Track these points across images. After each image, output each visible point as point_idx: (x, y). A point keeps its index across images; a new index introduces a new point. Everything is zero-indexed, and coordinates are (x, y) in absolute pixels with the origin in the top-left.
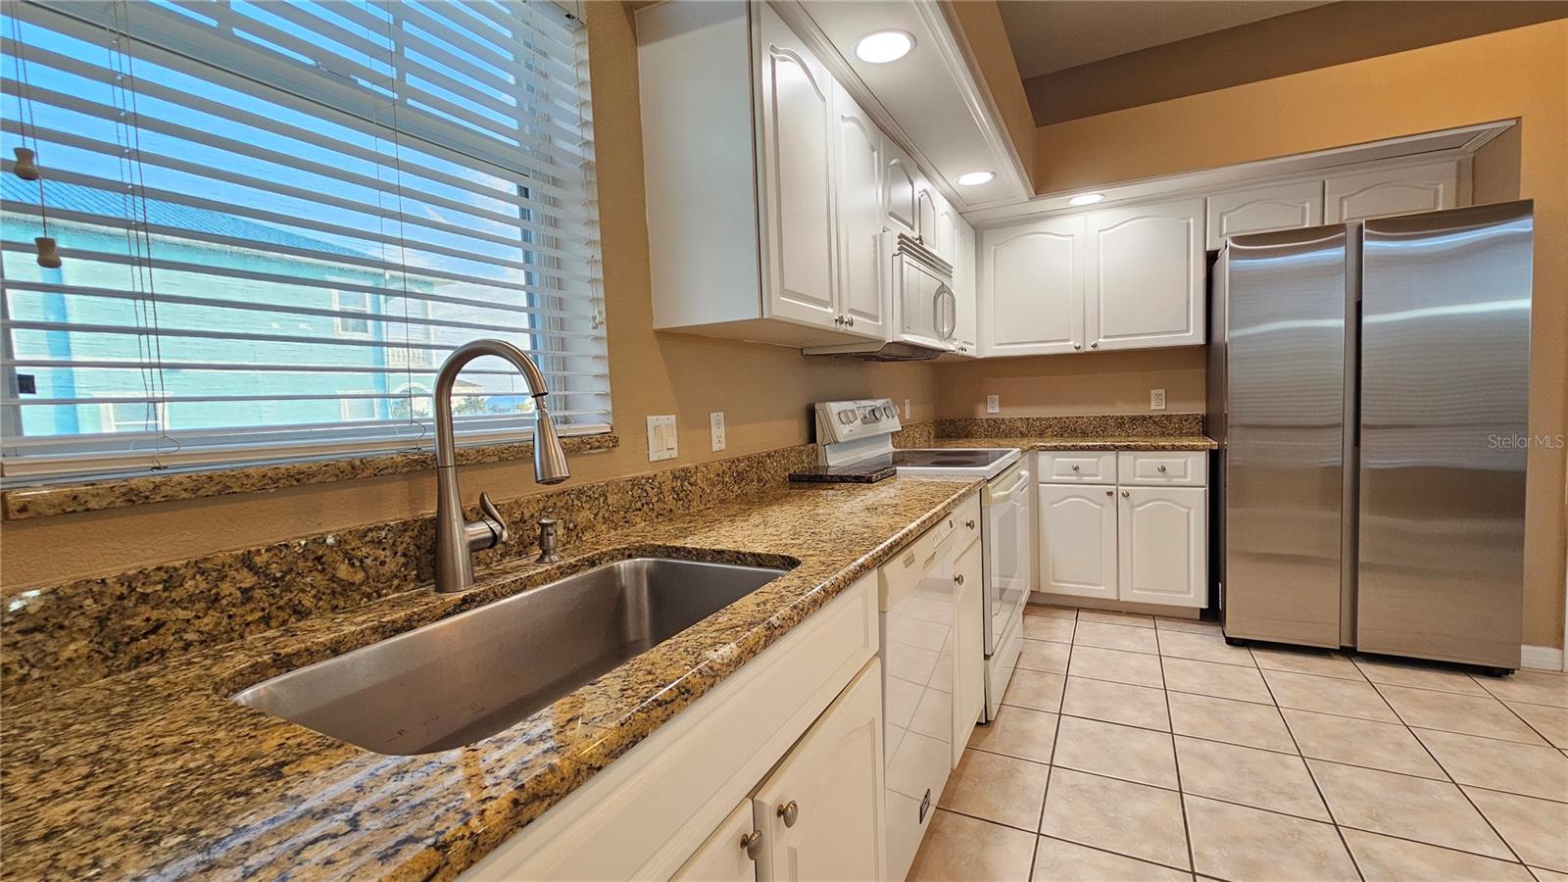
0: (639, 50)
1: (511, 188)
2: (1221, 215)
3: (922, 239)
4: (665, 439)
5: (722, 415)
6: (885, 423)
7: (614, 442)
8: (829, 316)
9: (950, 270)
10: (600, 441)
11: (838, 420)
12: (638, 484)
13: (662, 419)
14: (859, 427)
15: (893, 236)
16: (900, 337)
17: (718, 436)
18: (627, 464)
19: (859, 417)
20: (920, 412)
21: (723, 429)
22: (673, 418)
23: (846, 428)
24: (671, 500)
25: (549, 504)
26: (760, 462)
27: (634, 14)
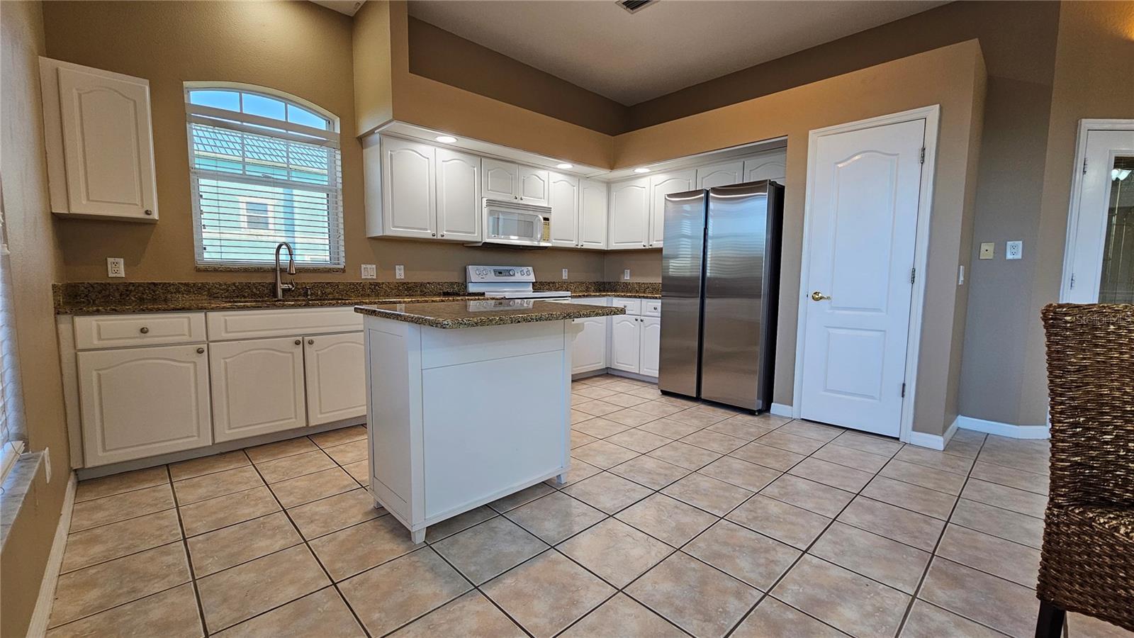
0: (364, 150)
1: (325, 196)
2: (702, 178)
3: (523, 197)
4: (369, 272)
5: (402, 267)
6: (518, 277)
7: (343, 270)
8: (427, 234)
9: (548, 210)
10: (337, 270)
11: (474, 273)
12: (353, 284)
13: (369, 266)
14: (491, 277)
15: (484, 200)
16: (488, 241)
17: (400, 274)
18: (349, 278)
19: (493, 273)
20: (581, 277)
21: (402, 272)
22: (374, 266)
23: (479, 277)
24: (368, 291)
25: (315, 285)
26: (422, 284)
27: (362, 141)
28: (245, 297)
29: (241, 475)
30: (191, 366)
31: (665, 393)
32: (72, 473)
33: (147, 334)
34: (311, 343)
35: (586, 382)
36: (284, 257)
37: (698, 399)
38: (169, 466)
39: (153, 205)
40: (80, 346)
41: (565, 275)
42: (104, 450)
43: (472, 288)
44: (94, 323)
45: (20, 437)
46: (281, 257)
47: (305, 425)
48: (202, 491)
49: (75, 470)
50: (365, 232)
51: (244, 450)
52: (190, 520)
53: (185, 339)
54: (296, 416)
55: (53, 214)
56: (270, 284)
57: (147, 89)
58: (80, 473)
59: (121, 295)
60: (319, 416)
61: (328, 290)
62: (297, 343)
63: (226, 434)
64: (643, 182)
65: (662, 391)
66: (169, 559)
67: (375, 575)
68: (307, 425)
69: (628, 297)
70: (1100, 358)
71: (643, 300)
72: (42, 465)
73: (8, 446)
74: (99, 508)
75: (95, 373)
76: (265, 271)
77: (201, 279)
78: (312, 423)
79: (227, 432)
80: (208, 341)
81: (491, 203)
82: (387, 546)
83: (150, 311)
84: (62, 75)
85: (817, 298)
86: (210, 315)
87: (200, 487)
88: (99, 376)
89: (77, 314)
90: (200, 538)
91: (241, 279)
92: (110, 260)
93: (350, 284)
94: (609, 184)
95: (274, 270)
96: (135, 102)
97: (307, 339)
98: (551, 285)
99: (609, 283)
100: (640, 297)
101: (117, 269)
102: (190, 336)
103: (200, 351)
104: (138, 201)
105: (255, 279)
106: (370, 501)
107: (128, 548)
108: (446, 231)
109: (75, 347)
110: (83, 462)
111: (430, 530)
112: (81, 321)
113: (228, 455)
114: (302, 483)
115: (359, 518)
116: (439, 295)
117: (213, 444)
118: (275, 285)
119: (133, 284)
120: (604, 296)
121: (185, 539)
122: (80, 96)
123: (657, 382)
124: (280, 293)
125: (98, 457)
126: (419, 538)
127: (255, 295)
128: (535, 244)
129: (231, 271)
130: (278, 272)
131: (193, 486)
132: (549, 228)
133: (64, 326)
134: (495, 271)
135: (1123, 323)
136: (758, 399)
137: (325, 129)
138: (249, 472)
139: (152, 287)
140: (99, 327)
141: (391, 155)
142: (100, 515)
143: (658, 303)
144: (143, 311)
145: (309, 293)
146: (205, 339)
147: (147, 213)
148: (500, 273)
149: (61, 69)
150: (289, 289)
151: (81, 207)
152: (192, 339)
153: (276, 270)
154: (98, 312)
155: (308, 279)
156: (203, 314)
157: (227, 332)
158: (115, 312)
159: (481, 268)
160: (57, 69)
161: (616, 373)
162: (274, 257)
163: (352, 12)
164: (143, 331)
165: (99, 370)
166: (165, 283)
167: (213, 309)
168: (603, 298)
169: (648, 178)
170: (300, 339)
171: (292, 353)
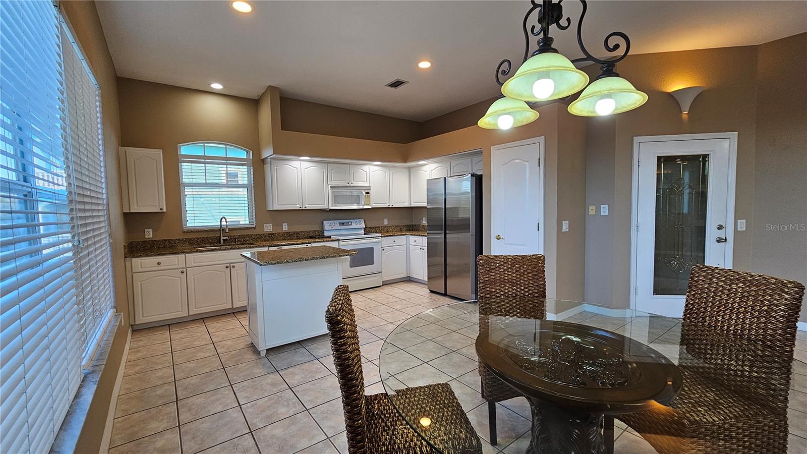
0: (264, 166)
1: (246, 190)
3: (353, 182)
4: (268, 228)
5: (286, 224)
6: (354, 226)
7: (255, 228)
8: (297, 207)
9: (369, 188)
10: (252, 228)
11: (327, 225)
12: (259, 234)
13: (268, 225)
14: (338, 226)
15: (329, 186)
16: (332, 208)
17: (285, 228)
18: (258, 232)
19: (338, 224)
20: (396, 222)
21: (287, 226)
22: (271, 225)
23: (330, 227)
24: (268, 238)
25: (240, 236)
26: (298, 233)
27: (263, 161)
28: (206, 244)
29: (199, 330)
30: (179, 279)
31: (432, 292)
32: (130, 327)
33: (161, 265)
34: (233, 267)
35: (392, 285)
36: (224, 223)
37: (445, 295)
38: (169, 325)
39: (163, 206)
40: (134, 271)
41: (386, 222)
42: (143, 317)
43: (326, 234)
44: (139, 261)
45: (115, 307)
46: (223, 223)
47: (231, 307)
48: (181, 335)
49: (132, 325)
50: (266, 208)
51: (202, 319)
52: (175, 345)
53: (176, 266)
54: (227, 302)
55: (123, 213)
56: (218, 237)
57: (162, 153)
58: (133, 327)
59: (151, 246)
60: (238, 303)
61: (247, 239)
62: (227, 267)
63: (194, 311)
64: (425, 168)
65: (430, 290)
66: (165, 359)
67: (240, 366)
68: (233, 307)
69: (417, 235)
70: (493, 277)
71: (424, 237)
72: (121, 321)
73: (112, 310)
74: (141, 340)
75: (139, 283)
76: (215, 231)
77: (185, 237)
78: (235, 306)
79: (195, 310)
80: (186, 268)
81: (332, 187)
82: (250, 356)
83: (161, 255)
84: (127, 154)
85: (498, 238)
86: (186, 255)
87: (181, 333)
88: (141, 284)
89: (132, 258)
90: (178, 352)
91: (205, 235)
92: (146, 230)
93: (258, 235)
94: (409, 168)
95: (220, 230)
96: (156, 161)
97: (232, 265)
98: (376, 229)
99: (415, 225)
100: (422, 236)
101: (149, 234)
102: (178, 265)
103: (182, 272)
104: (157, 205)
105: (211, 235)
106: (249, 340)
107: (151, 354)
108: (308, 205)
109: (132, 271)
110: (135, 322)
111: (269, 351)
112: (134, 260)
113: (196, 321)
114: (224, 333)
115: (243, 347)
116: (307, 238)
117: (189, 315)
118: (220, 237)
119: (156, 241)
120: (403, 235)
121: (172, 352)
122: (134, 161)
123: (427, 283)
124: (222, 241)
125: (140, 320)
126: (263, 354)
127: (211, 243)
128: (361, 207)
129: (199, 232)
130: (221, 231)
131: (178, 333)
132: (369, 198)
133: (128, 264)
134: (340, 223)
135: (502, 263)
136: (472, 293)
137: (245, 157)
138: (203, 328)
139: (163, 241)
140: (141, 262)
141: (276, 169)
142: (141, 343)
143: (425, 239)
144: (159, 255)
145: (237, 240)
146: (184, 266)
147: (161, 209)
148: (343, 224)
149: (127, 151)
150: (227, 240)
151: (135, 209)
152: (179, 267)
153: (221, 230)
154: (141, 256)
155: (236, 234)
156: (184, 255)
157: (194, 263)
158: (148, 256)
159: (332, 222)
160: (126, 151)
161: (414, 280)
162: (219, 224)
163: (257, 98)
164: (159, 264)
165: (142, 281)
166: (169, 240)
167: (188, 253)
168: (404, 236)
169: (428, 166)
170: (228, 265)
171: (225, 272)
